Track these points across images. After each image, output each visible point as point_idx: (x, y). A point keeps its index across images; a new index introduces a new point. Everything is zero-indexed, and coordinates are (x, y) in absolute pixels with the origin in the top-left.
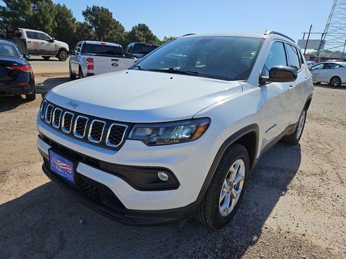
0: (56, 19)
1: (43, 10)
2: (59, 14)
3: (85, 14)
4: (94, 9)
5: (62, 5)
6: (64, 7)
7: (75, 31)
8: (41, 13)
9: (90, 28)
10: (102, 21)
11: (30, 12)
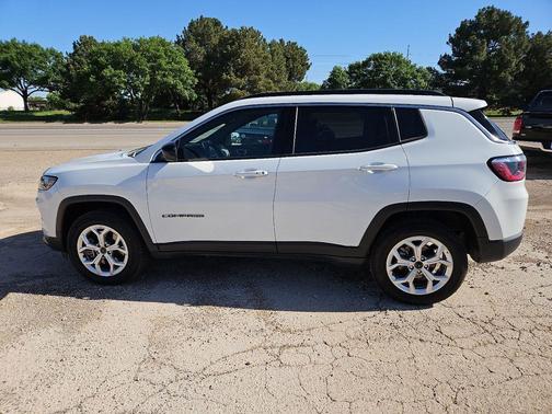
0: (524, 60)
2: (533, 49)
5: (545, 33)
6: (549, 36)
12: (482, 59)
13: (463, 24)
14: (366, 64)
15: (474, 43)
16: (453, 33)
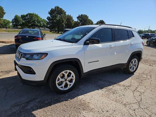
0: (66, 21)
1: (62, 18)
2: (68, 18)
3: (78, 18)
4: (82, 15)
5: (69, 15)
6: (70, 16)
7: (73, 25)
8: (61, 19)
9: (79, 23)
10: (84, 20)
11: (58, 18)
12: (58, 19)
13: (52, 9)
14: (27, 15)
15: (55, 14)
16: (49, 11)
